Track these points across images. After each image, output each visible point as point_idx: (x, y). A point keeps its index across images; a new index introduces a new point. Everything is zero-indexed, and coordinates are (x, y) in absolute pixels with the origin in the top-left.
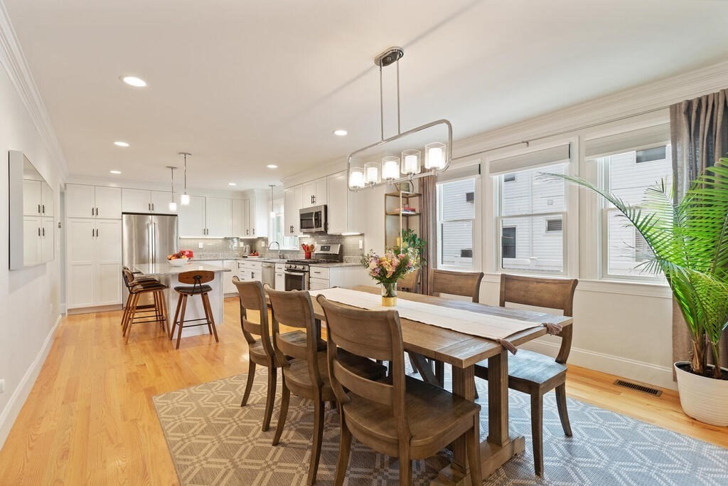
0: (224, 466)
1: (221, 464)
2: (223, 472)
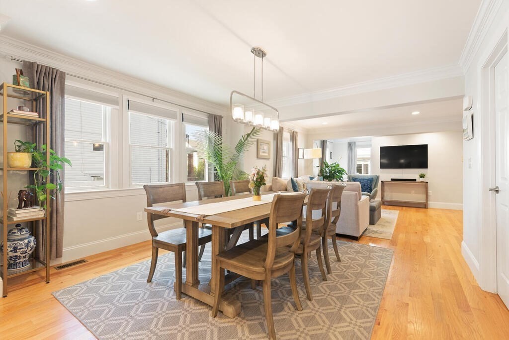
0: (346, 311)
1: (346, 314)
2: (349, 309)
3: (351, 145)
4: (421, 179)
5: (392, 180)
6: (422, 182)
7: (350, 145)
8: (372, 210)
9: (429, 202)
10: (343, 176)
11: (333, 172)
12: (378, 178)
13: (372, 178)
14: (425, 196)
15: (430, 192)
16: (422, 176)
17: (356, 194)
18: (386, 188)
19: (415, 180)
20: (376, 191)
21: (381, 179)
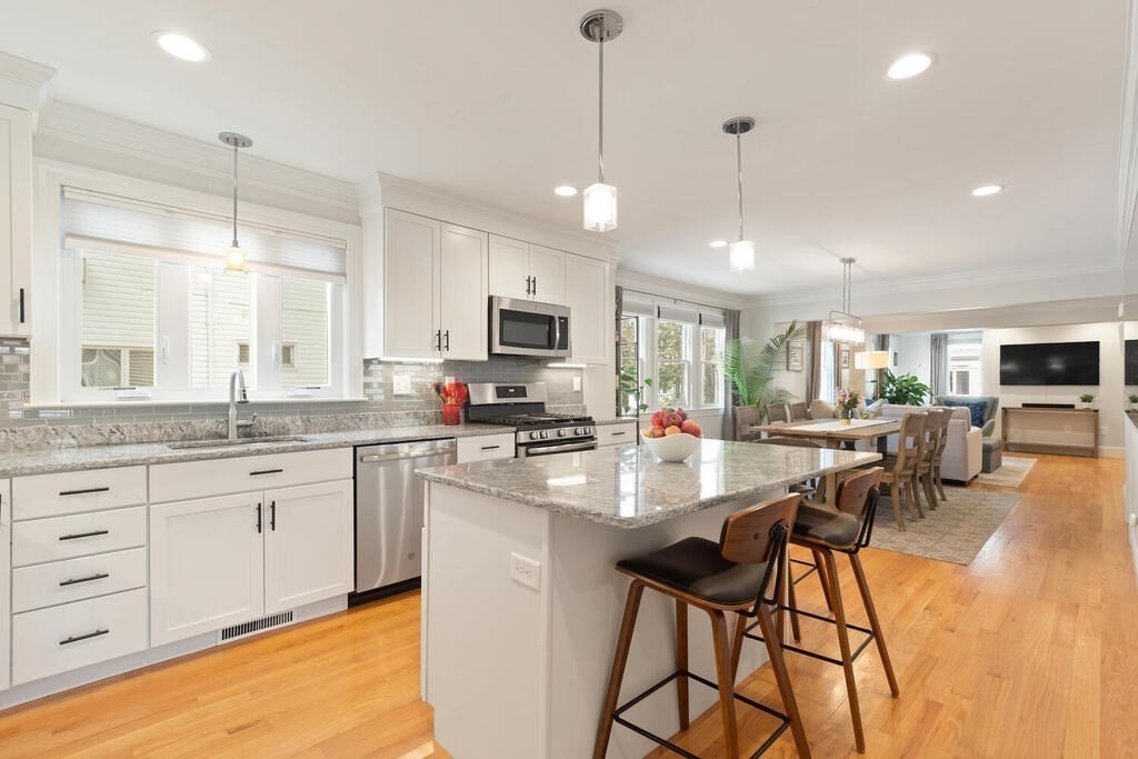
3: (938, 342)
4: (1085, 405)
5: (1024, 405)
6: (1087, 410)
7: (936, 339)
8: (987, 450)
9: (1100, 447)
10: (923, 397)
11: (905, 390)
12: (995, 402)
13: (985, 403)
14: (1092, 435)
15: (1104, 429)
16: (1087, 399)
17: (963, 423)
18: (1012, 420)
19: (1072, 406)
20: (993, 424)
21: (1001, 405)
